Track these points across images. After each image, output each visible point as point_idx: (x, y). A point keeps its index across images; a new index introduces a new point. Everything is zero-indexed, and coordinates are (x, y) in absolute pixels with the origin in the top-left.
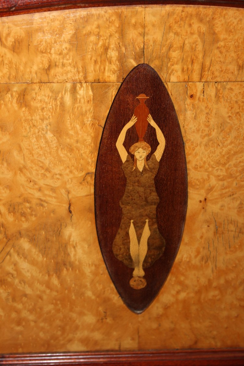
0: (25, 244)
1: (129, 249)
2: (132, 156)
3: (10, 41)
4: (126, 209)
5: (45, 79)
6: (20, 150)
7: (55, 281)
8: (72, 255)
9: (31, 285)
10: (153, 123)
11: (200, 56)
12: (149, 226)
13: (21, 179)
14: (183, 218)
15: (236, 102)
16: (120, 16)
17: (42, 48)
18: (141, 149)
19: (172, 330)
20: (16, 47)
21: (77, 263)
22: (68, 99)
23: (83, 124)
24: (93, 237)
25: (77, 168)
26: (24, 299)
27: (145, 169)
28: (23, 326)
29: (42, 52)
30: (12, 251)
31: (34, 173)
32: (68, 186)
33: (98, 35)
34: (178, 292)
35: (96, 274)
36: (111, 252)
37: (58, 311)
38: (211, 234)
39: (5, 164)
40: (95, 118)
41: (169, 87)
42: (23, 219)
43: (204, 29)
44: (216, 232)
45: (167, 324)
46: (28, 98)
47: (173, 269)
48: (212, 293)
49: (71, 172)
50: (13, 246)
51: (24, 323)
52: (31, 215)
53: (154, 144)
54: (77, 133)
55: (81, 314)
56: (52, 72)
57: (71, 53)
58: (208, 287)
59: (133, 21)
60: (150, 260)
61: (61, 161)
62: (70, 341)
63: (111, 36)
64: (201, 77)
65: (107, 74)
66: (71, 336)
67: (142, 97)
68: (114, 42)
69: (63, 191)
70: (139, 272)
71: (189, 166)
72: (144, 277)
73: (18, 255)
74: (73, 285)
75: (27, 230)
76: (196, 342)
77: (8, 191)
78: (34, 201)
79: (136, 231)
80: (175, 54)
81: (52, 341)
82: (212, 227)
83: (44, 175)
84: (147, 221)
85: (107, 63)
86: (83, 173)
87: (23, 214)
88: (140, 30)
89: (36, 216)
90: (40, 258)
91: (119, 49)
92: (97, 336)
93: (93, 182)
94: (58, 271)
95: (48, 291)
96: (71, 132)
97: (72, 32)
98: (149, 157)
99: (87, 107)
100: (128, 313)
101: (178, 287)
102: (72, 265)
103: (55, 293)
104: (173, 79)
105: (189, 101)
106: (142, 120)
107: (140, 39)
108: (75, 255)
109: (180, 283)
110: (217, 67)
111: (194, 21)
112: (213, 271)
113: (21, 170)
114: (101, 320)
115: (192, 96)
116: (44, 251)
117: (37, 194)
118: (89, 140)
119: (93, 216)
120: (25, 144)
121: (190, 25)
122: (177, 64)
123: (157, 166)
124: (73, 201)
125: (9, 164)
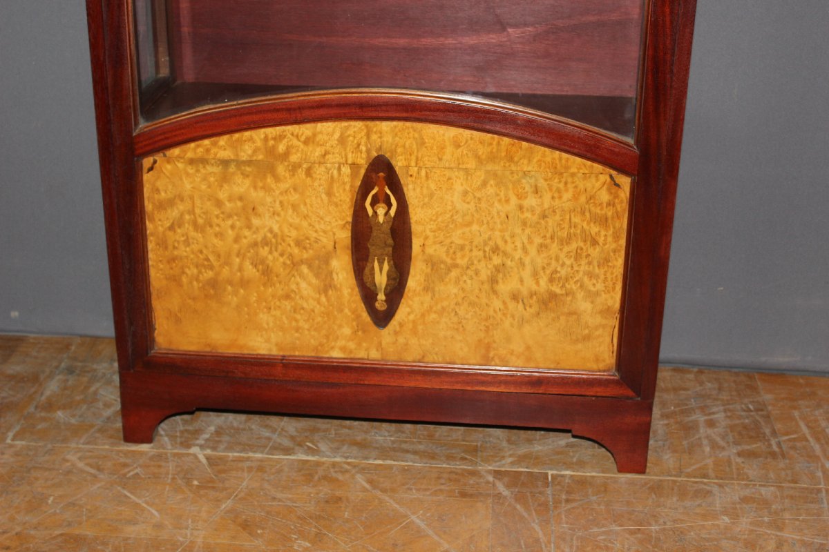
0: (305, 269)
1: (374, 278)
2: (375, 213)
3: (303, 138)
4: (372, 249)
5: (322, 161)
6: (305, 204)
7: (323, 299)
8: (335, 279)
9: (307, 301)
10: (388, 192)
11: (416, 151)
12: (388, 262)
13: (305, 224)
14: (410, 258)
15: (439, 181)
16: (367, 126)
17: (321, 143)
18: (381, 209)
19: (406, 344)
20: (306, 142)
21: (339, 286)
22: (335, 172)
23: (344, 190)
24: (350, 267)
25: (340, 219)
26: (302, 311)
27: (384, 222)
28: (300, 333)
29: (321, 145)
30: (296, 274)
31: (313, 220)
32: (334, 230)
33: (354, 137)
34: (409, 314)
35: (351, 295)
36: (362, 280)
37: (325, 322)
38: (429, 270)
39: (295, 213)
40: (351, 186)
41: (397, 169)
42: (304, 251)
43: (416, 135)
44: (432, 269)
45: (401, 340)
46: (312, 172)
47: (405, 295)
48: (433, 316)
49: (336, 221)
50: (297, 270)
51: (300, 331)
52: (310, 248)
53: (389, 205)
54: (341, 195)
55: (340, 326)
56: (327, 157)
57: (338, 147)
58: (430, 310)
59: (375, 130)
60: (389, 288)
61: (330, 212)
62: (332, 348)
63: (362, 137)
64: (417, 164)
65: (359, 159)
66: (333, 344)
67: (381, 174)
68: (363, 141)
69: (331, 233)
70: (381, 297)
71: (412, 221)
72: (386, 301)
73: (300, 277)
74: (336, 303)
75: (307, 259)
76: (423, 357)
77: (295, 231)
78: (312, 239)
79: (379, 265)
80: (399, 150)
81: (319, 348)
82: (429, 264)
83: (319, 222)
84: (386, 258)
85: (359, 153)
86: (344, 222)
87: (305, 248)
88: (379, 135)
89: (313, 249)
90: (314, 281)
91: (366, 146)
92: (352, 345)
93: (350, 228)
94: (325, 292)
95: (318, 306)
96: (337, 195)
97: (339, 135)
98: (387, 214)
99: (347, 179)
100: (373, 328)
101: (408, 310)
102: (335, 288)
103: (323, 309)
104: (400, 164)
105: (410, 179)
106: (382, 189)
107: (379, 140)
108: (338, 279)
109: (410, 306)
110: (426, 158)
111: (411, 130)
112: (432, 299)
113: (305, 217)
114: (355, 332)
115: (411, 176)
116: (317, 275)
117: (315, 235)
118: (348, 200)
119: (349, 252)
120: (308, 201)
121: (408, 133)
122: (402, 155)
123: (392, 220)
124: (337, 240)
125: (297, 213)
